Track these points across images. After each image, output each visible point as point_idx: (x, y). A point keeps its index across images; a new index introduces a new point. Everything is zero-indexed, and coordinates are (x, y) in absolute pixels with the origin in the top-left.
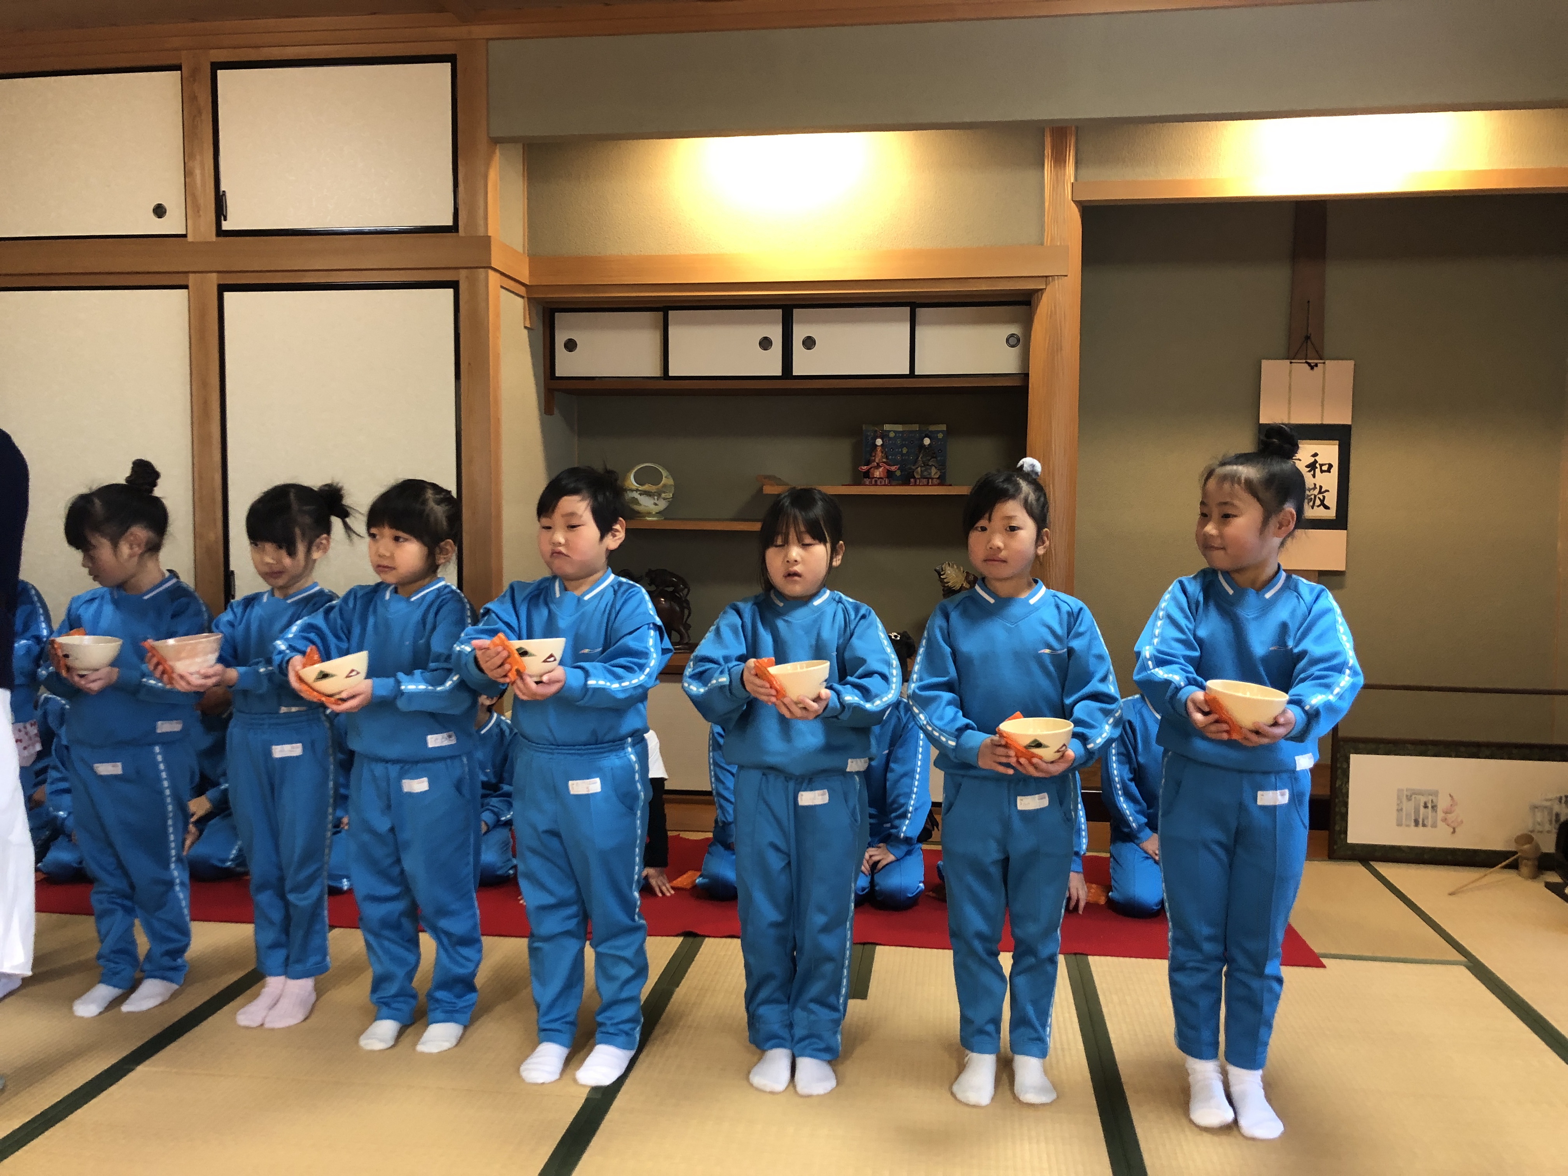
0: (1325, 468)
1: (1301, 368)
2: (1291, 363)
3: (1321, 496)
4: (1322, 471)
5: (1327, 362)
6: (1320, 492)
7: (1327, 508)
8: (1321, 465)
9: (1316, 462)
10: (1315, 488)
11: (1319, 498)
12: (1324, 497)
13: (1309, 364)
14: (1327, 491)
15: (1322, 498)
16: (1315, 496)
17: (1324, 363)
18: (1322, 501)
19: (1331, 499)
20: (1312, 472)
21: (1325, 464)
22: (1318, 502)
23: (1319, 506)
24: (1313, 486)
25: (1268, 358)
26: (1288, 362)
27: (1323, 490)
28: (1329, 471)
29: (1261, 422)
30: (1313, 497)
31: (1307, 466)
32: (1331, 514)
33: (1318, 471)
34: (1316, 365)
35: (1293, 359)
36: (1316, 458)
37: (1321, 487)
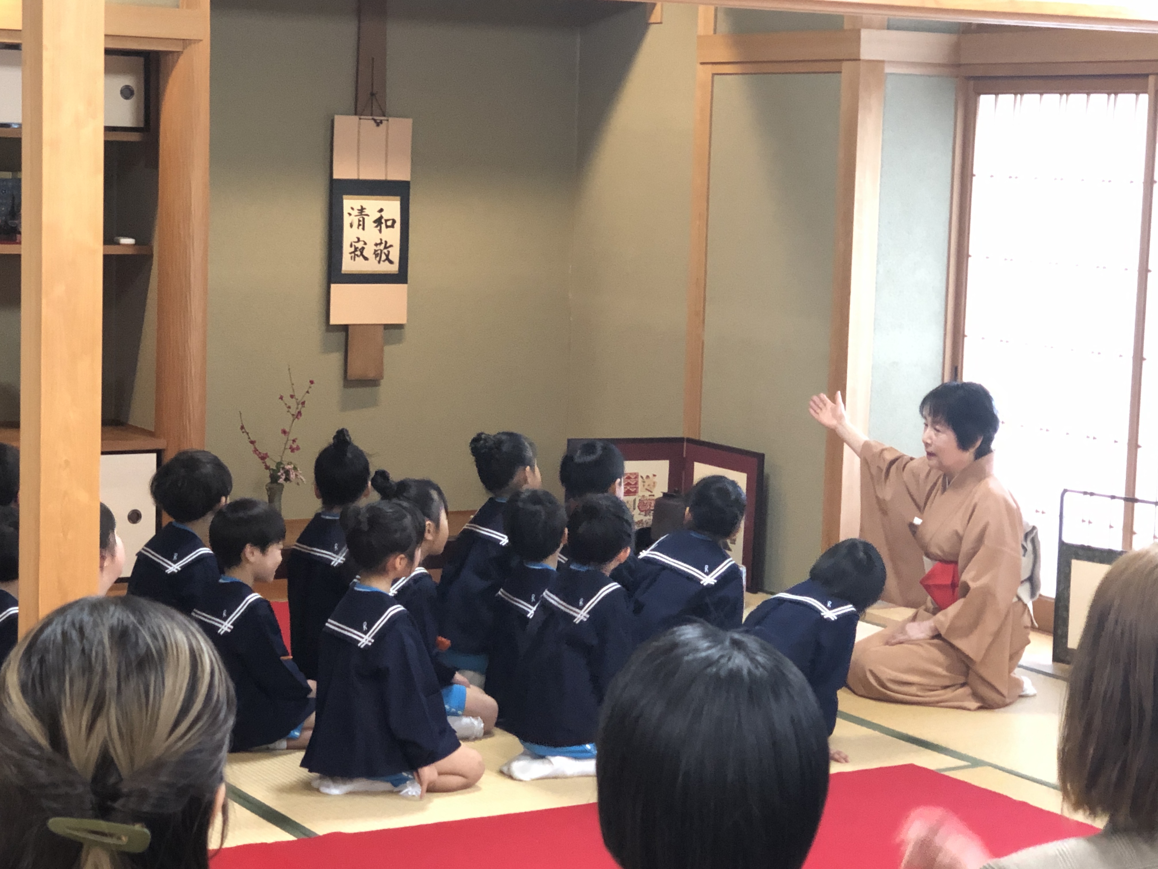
0: (389, 223)
1: (368, 123)
2: (360, 119)
3: (386, 251)
4: (387, 227)
5: (390, 119)
6: (385, 248)
7: (391, 262)
8: (386, 221)
9: (381, 217)
10: (381, 243)
11: (385, 253)
12: (389, 252)
13: (375, 120)
14: (391, 246)
15: (387, 253)
16: (381, 251)
17: (388, 120)
18: (387, 256)
19: (395, 254)
20: (379, 228)
21: (388, 220)
22: (384, 257)
23: (384, 261)
24: (379, 242)
25: (337, 114)
26: (356, 118)
27: (388, 245)
28: (392, 226)
29: (335, 177)
30: (379, 252)
31: (375, 222)
32: (394, 268)
33: (383, 226)
34: (381, 122)
35: (362, 115)
36: (383, 213)
37: (386, 242)
